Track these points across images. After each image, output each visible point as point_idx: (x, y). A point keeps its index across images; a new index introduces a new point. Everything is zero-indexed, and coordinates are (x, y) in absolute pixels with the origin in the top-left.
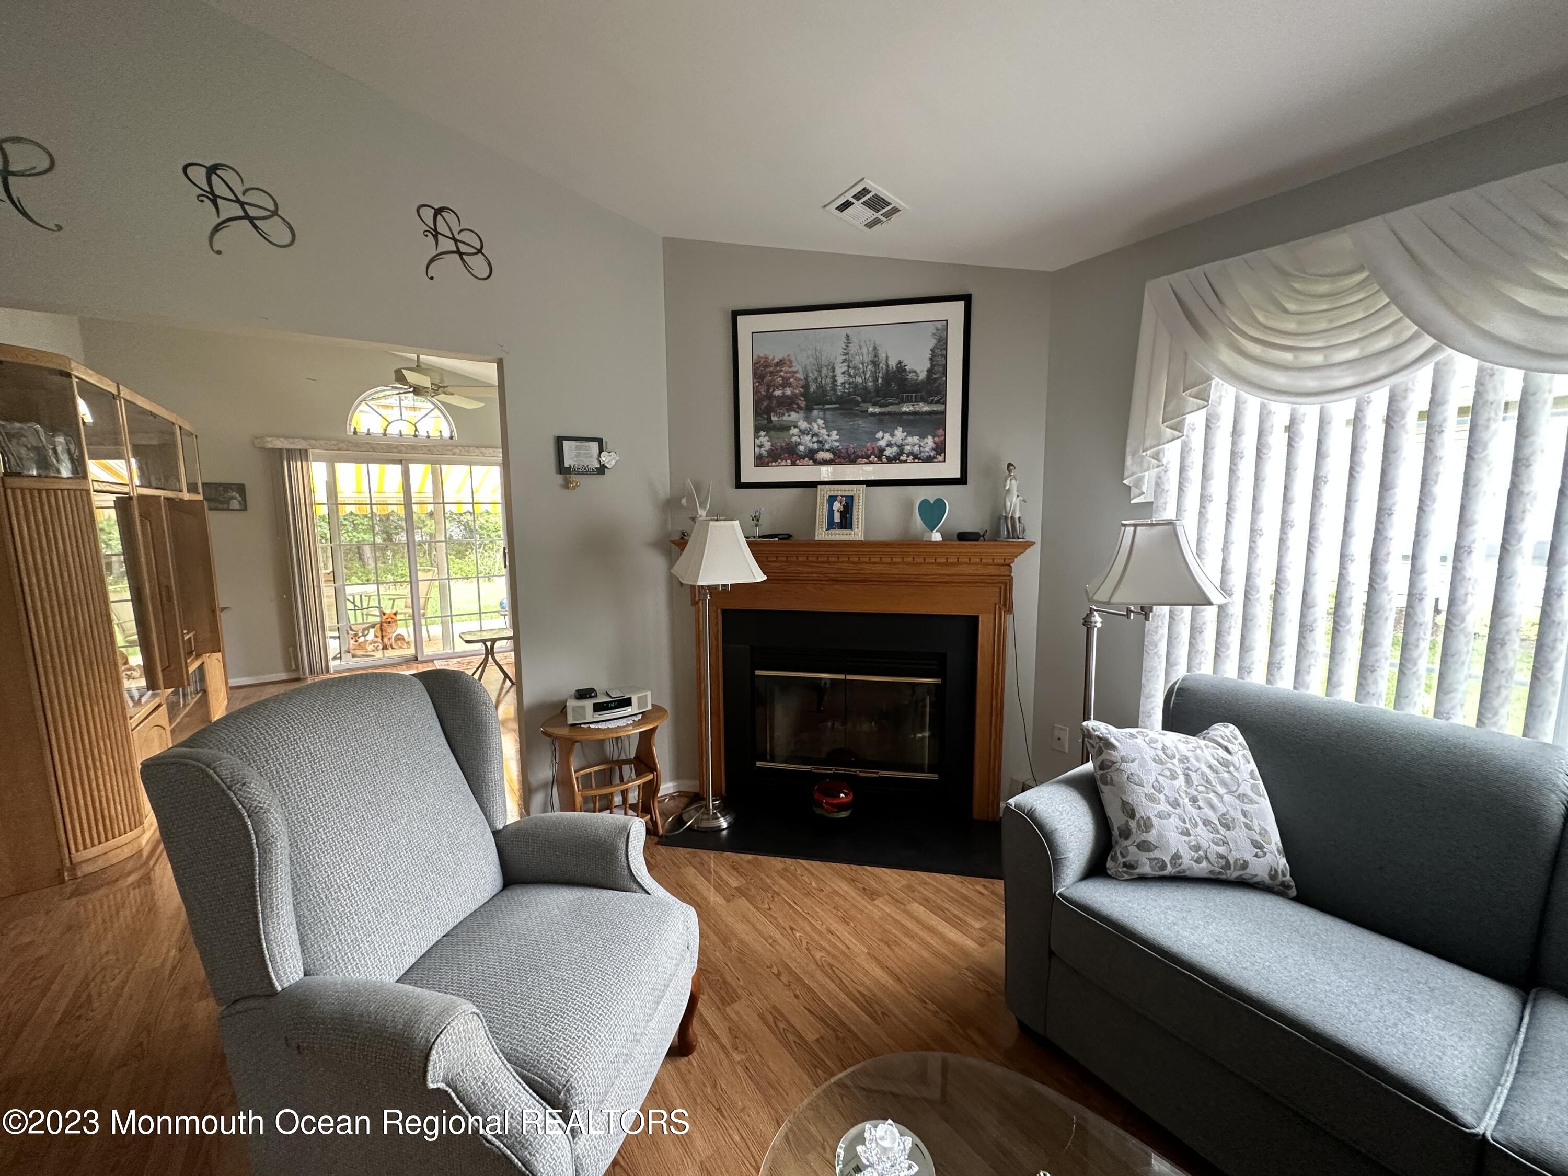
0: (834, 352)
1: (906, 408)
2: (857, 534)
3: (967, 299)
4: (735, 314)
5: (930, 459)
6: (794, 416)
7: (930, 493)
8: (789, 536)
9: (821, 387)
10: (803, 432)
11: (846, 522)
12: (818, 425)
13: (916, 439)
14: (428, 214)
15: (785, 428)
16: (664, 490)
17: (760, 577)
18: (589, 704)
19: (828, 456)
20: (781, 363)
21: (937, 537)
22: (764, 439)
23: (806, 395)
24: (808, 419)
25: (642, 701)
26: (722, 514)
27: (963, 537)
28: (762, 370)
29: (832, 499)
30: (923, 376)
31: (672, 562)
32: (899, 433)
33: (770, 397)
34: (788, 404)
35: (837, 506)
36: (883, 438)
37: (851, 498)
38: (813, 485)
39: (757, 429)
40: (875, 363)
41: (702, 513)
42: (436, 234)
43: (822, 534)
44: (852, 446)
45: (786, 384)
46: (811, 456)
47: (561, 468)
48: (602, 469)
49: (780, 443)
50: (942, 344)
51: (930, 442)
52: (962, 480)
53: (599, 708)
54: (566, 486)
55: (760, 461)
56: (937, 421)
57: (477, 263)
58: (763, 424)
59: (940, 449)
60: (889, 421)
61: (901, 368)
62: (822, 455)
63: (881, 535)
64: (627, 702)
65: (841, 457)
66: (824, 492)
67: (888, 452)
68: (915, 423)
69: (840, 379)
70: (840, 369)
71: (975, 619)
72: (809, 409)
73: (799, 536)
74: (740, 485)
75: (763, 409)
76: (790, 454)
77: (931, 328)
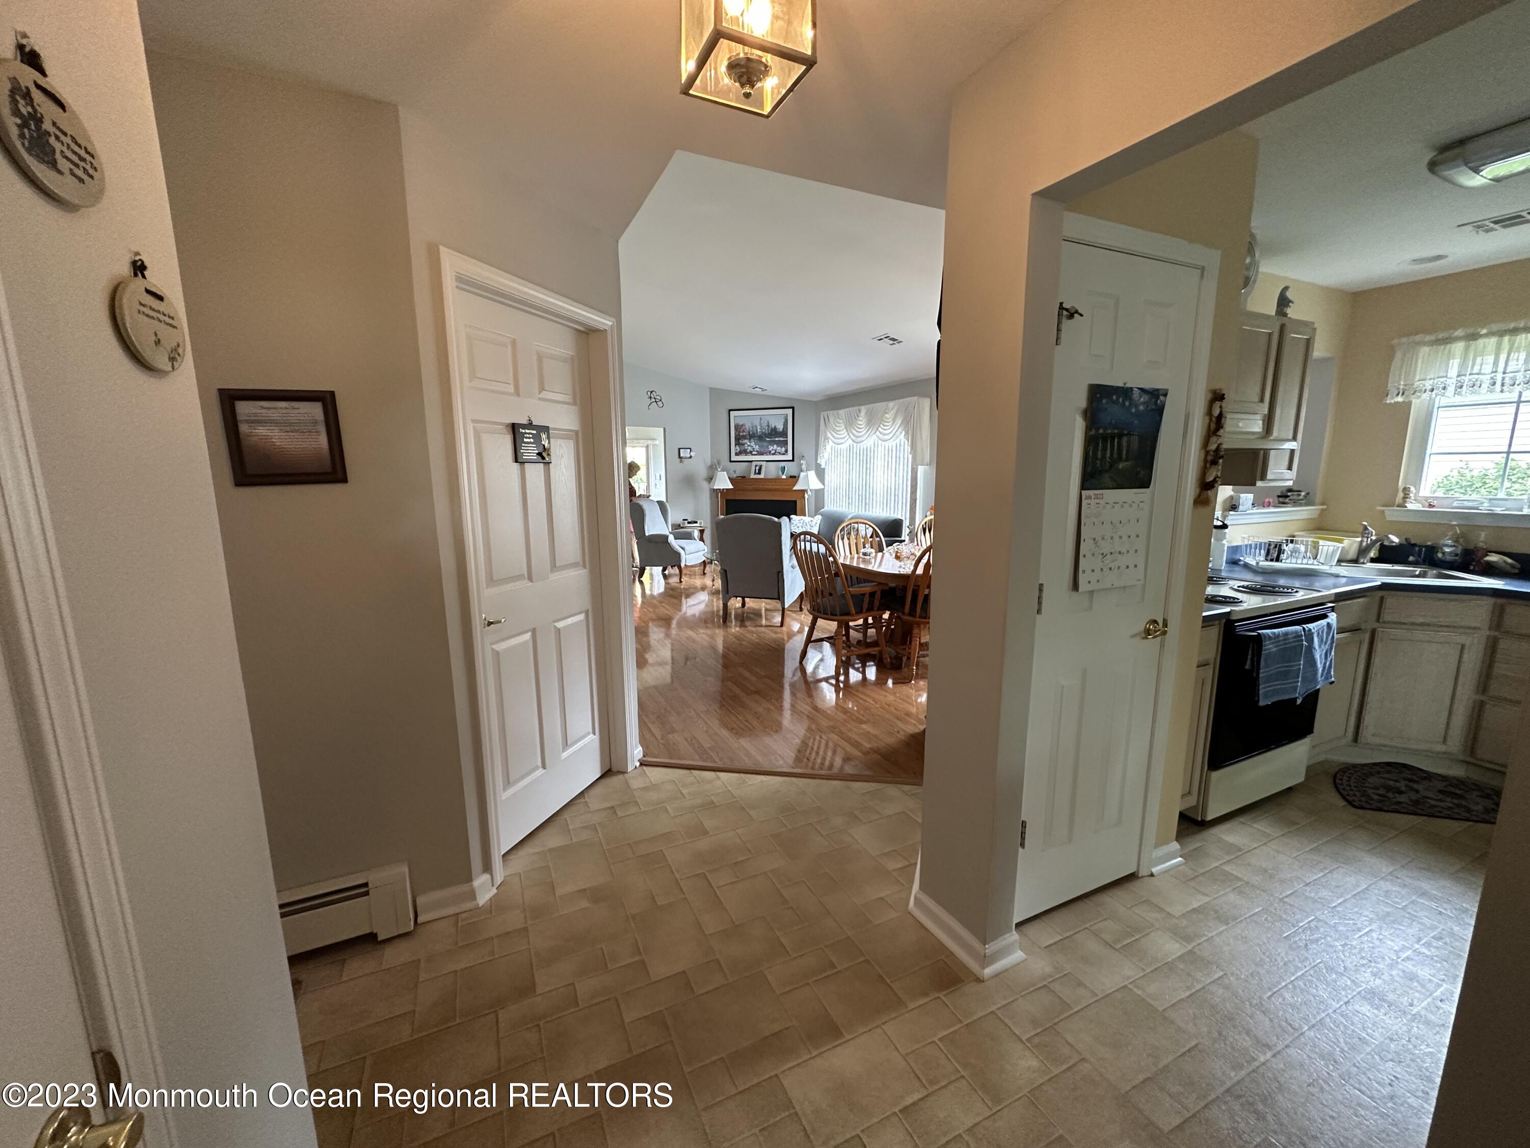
0: (757, 423)
1: (777, 439)
2: (762, 476)
3: (793, 408)
4: (730, 410)
5: (784, 454)
6: (746, 441)
7: (782, 464)
8: (744, 477)
9: (753, 433)
10: (749, 446)
11: (759, 473)
12: (753, 444)
13: (779, 448)
14: (649, 393)
15: (744, 444)
16: (709, 464)
17: (731, 487)
18: (686, 522)
19: (756, 453)
20: (742, 425)
21: (784, 477)
22: (738, 448)
23: (749, 435)
24: (750, 442)
25: (701, 523)
26: (723, 470)
27: (791, 477)
28: (737, 427)
29: (756, 466)
30: (781, 430)
31: (710, 482)
32: (775, 446)
33: (739, 435)
34: (744, 437)
35: (757, 468)
36: (771, 448)
37: (761, 466)
38: (751, 461)
39: (736, 445)
40: (768, 426)
41: (719, 470)
42: (651, 398)
43: (753, 476)
44: (762, 450)
45: (744, 431)
46: (751, 452)
47: (680, 457)
48: (691, 457)
49: (742, 449)
50: (786, 421)
51: (783, 449)
52: (793, 460)
53: (689, 523)
54: (681, 462)
55: (737, 454)
56: (786, 443)
57: (660, 404)
58: (738, 443)
59: (786, 451)
60: (773, 443)
61: (775, 427)
62: (754, 453)
63: (769, 477)
64: (696, 522)
65: (760, 453)
66: (754, 463)
67: (773, 452)
68: (780, 444)
69: (759, 430)
70: (759, 427)
71: (795, 502)
72: (750, 439)
73: (747, 477)
74: (731, 461)
75: (738, 439)
76: (744, 452)
77: (783, 416)
